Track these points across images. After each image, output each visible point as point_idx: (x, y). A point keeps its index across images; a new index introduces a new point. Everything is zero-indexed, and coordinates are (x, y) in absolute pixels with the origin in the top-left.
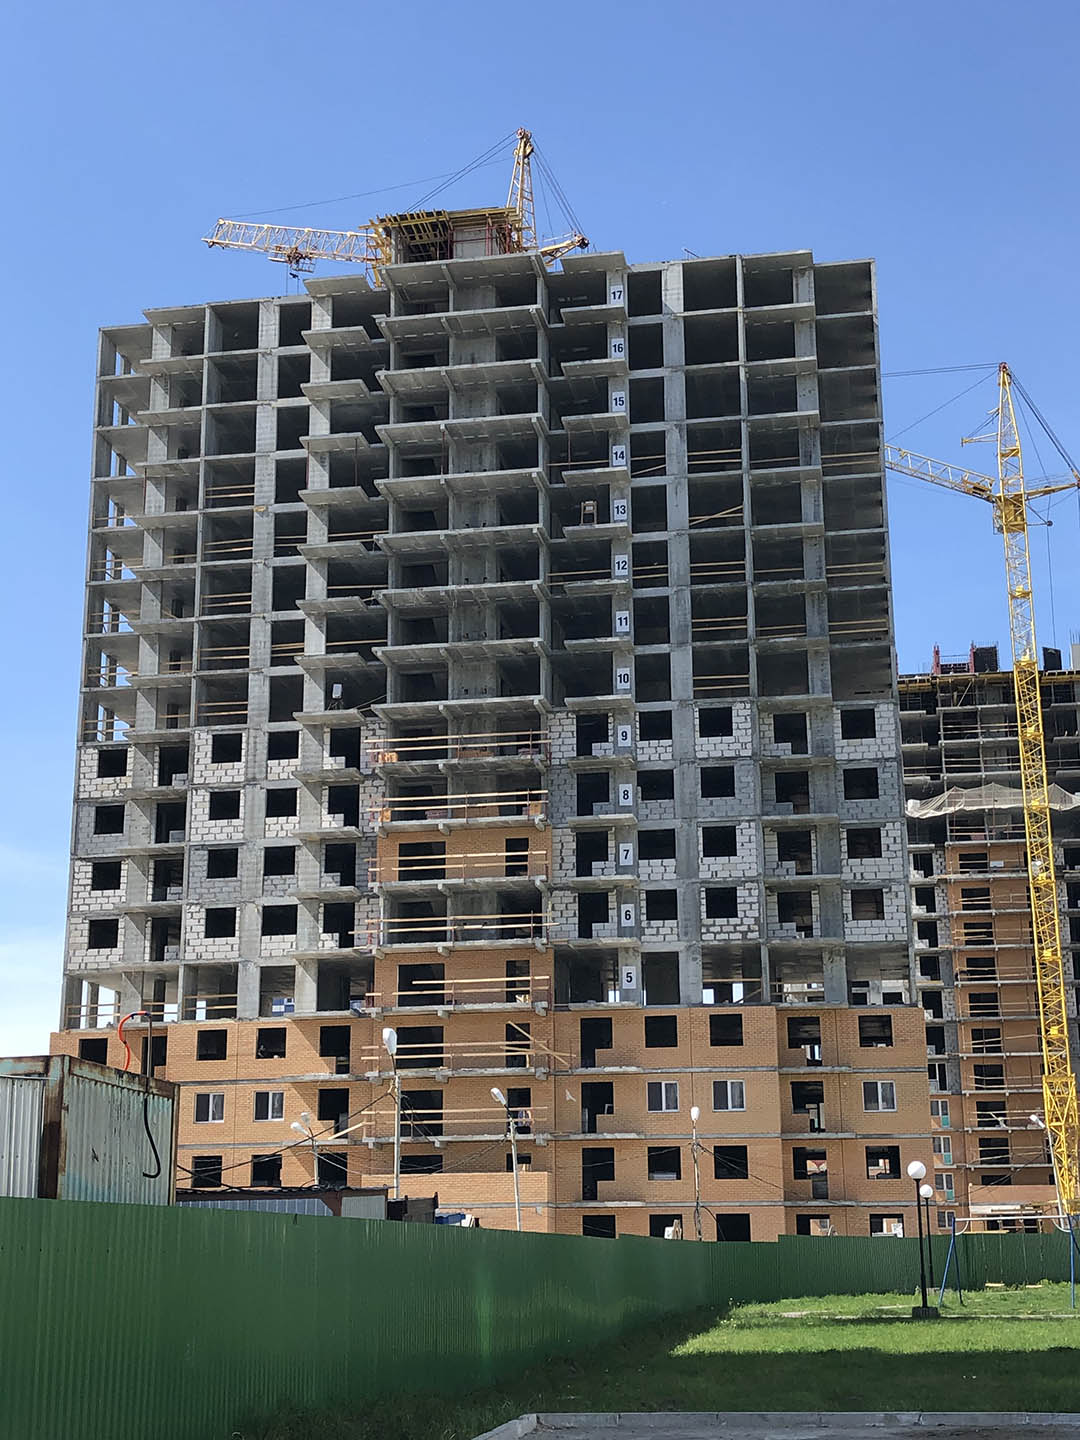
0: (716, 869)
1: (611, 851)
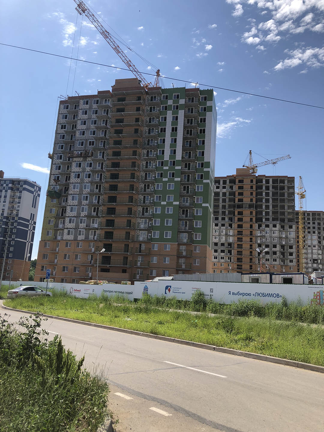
0: (274, 249)
1: (262, 247)
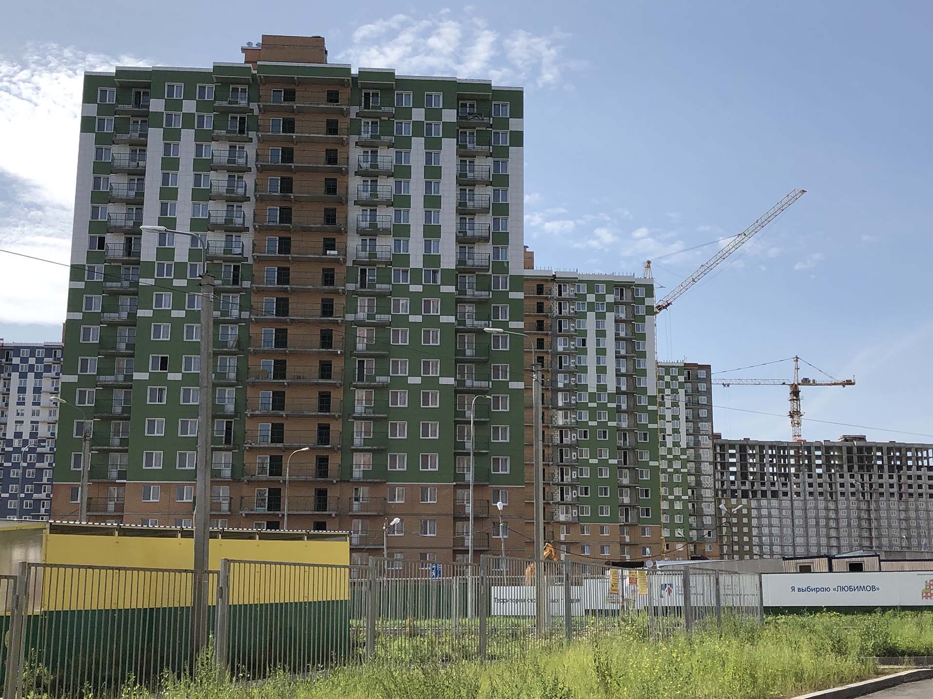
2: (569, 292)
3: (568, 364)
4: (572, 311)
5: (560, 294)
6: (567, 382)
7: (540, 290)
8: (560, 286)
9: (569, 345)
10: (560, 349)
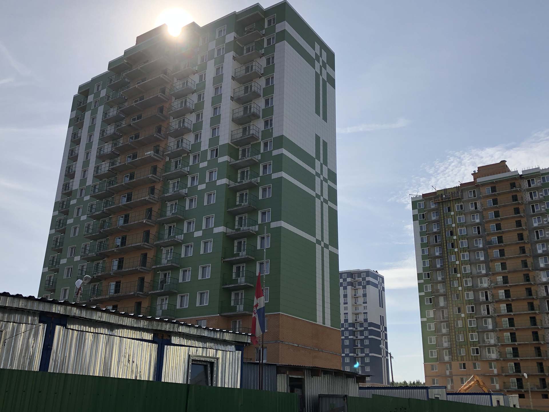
2: (537, 182)
3: (544, 236)
4: (541, 197)
5: (530, 185)
6: (545, 249)
7: (513, 185)
8: (529, 181)
9: (543, 221)
10: (535, 225)
